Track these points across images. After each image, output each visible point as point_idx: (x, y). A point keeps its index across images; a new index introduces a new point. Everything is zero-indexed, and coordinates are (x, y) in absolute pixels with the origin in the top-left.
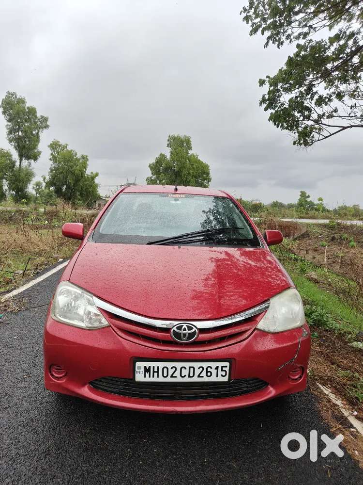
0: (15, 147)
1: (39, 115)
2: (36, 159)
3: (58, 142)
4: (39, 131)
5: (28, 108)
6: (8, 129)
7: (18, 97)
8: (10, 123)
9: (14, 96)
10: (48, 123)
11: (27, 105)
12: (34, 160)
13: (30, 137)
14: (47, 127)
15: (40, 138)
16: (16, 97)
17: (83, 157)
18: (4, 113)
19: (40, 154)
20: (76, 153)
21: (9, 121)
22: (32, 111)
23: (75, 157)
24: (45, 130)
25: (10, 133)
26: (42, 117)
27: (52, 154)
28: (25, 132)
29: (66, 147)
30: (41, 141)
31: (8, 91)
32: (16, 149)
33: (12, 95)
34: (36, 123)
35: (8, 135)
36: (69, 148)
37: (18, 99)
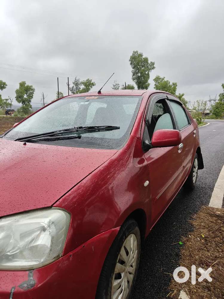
0: (136, 83)
1: (149, 62)
2: (147, 88)
3: (159, 77)
4: (149, 71)
5: (144, 59)
6: (133, 73)
7: (139, 53)
8: (134, 69)
9: (137, 53)
10: (154, 66)
11: (143, 57)
12: (146, 89)
13: (145, 76)
14: (154, 68)
15: (150, 76)
16: (138, 53)
17: (174, 84)
18: (131, 64)
19: (149, 85)
20: (169, 82)
21: (134, 68)
22: (146, 60)
23: (169, 85)
24: (152, 70)
25: (134, 75)
26: (151, 62)
27: (155, 85)
28: (141, 73)
29: (164, 79)
30: (150, 77)
31: (134, 51)
32: (137, 84)
33: (136, 52)
34: (147, 67)
35: (133, 76)
36: (165, 80)
37: (139, 55)
